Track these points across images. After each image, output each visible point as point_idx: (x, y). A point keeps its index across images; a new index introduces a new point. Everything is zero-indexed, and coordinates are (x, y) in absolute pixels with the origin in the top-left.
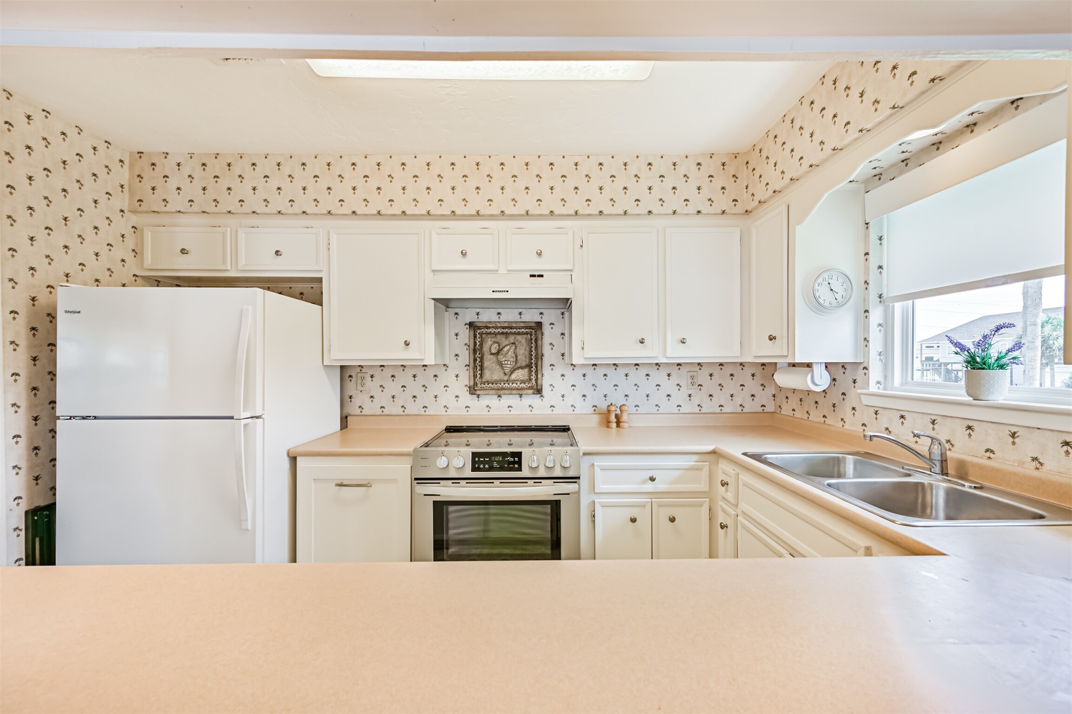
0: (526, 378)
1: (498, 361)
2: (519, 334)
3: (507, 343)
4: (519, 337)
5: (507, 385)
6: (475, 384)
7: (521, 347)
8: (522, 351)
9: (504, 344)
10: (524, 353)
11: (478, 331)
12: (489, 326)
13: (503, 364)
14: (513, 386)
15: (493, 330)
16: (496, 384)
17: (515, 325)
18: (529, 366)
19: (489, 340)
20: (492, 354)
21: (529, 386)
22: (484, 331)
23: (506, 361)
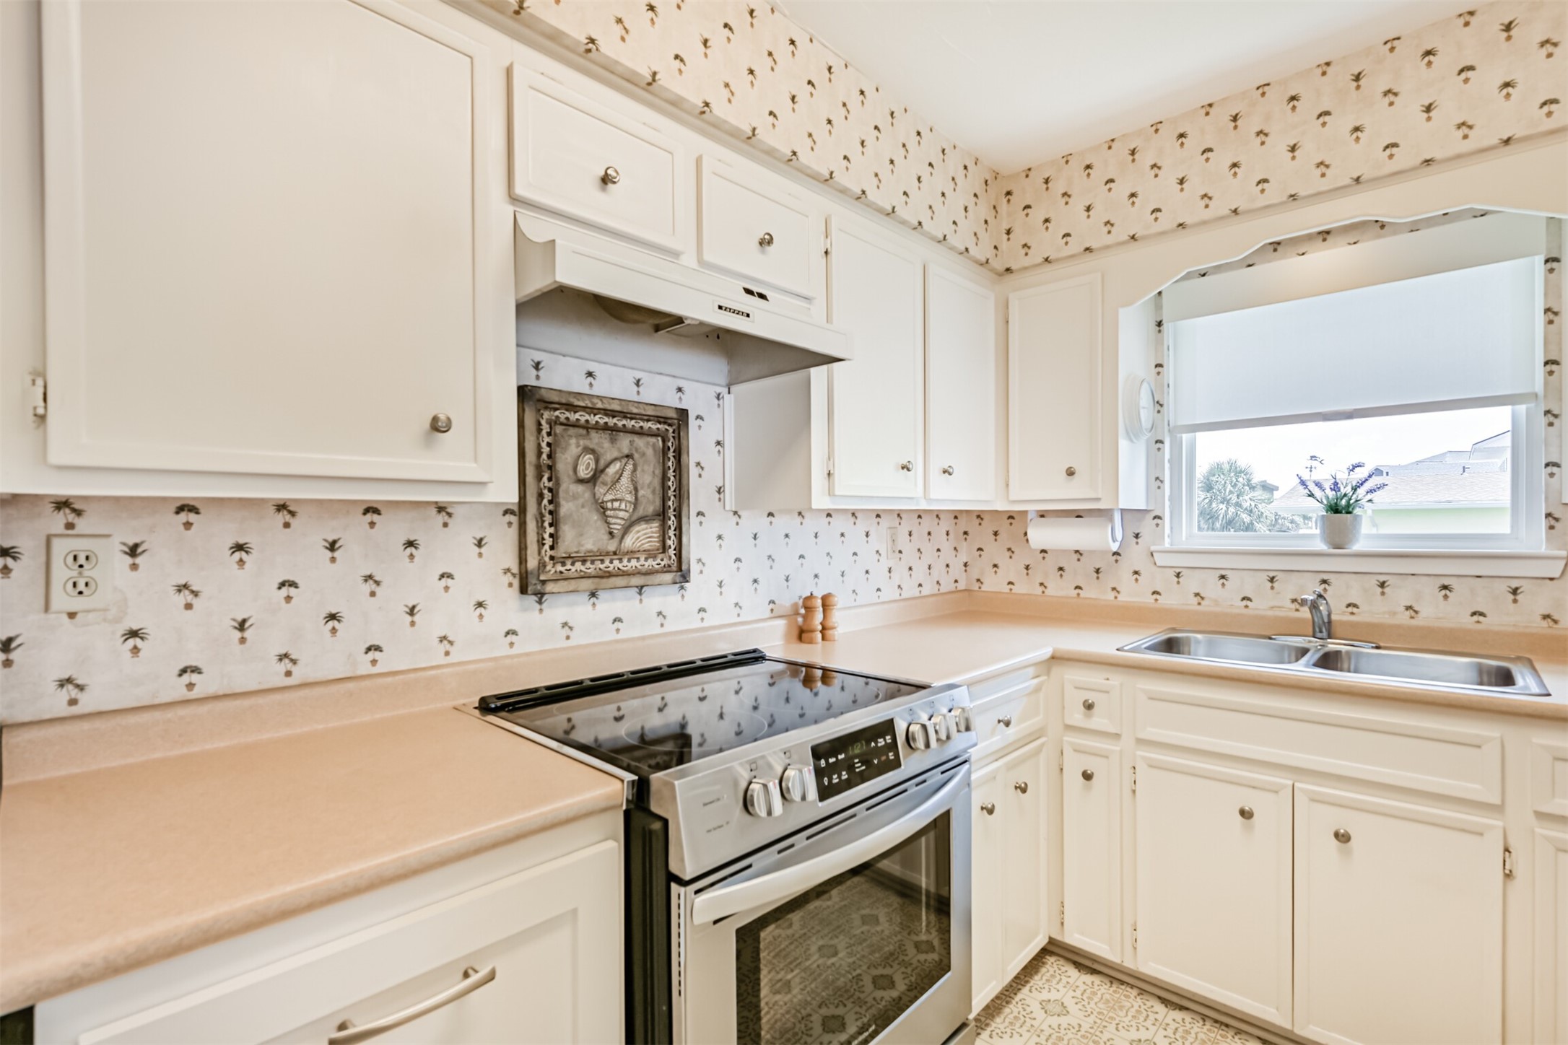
0: (655, 543)
1: (596, 501)
2: (640, 433)
3: (616, 454)
4: (640, 442)
5: (616, 563)
6: (543, 565)
7: (646, 468)
8: (649, 476)
9: (609, 457)
10: (650, 483)
11: (546, 415)
12: (577, 403)
13: (607, 509)
14: (630, 565)
15: (582, 417)
16: (593, 562)
17: (635, 411)
18: (662, 515)
19: (573, 441)
20: (581, 481)
21: (663, 563)
22: (562, 415)
23: (616, 500)
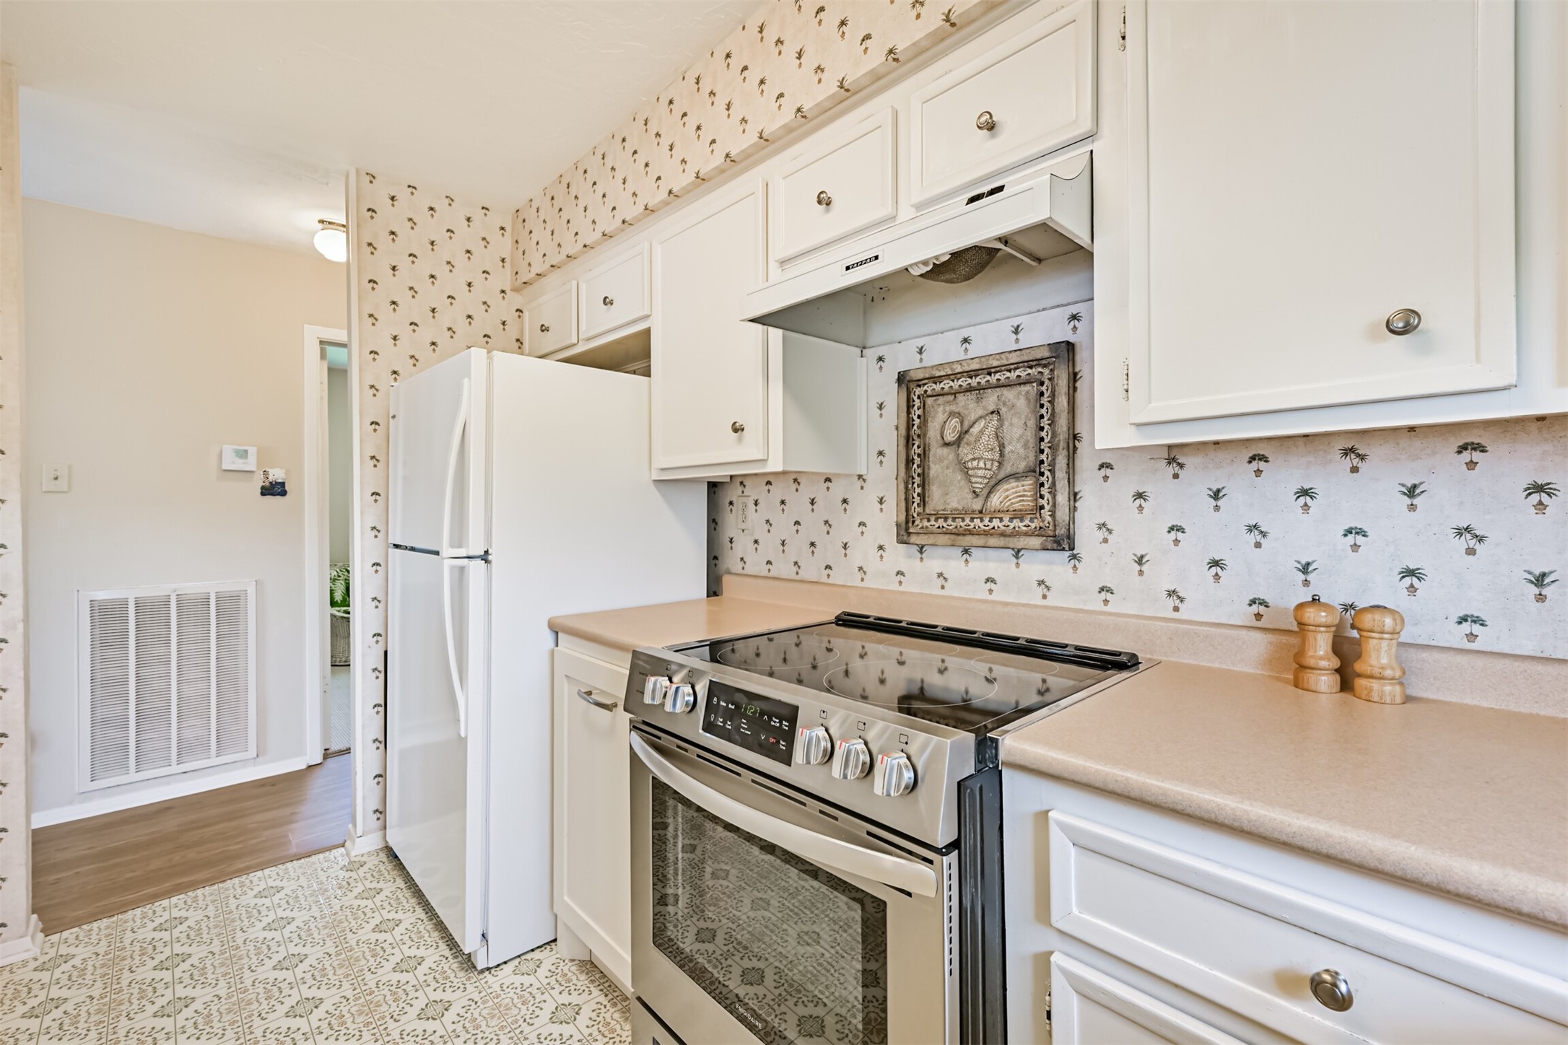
0: (1027, 503)
1: (960, 463)
2: (1008, 384)
3: (980, 412)
4: (1009, 394)
5: (977, 521)
6: (909, 520)
7: (1015, 420)
8: (1018, 431)
9: (973, 418)
10: (1021, 436)
11: (919, 391)
12: (938, 374)
13: (968, 469)
14: (991, 525)
15: (946, 385)
16: (954, 519)
17: (995, 363)
18: (1035, 471)
19: (941, 408)
20: (947, 444)
21: (1033, 525)
22: (930, 387)
23: (974, 459)
